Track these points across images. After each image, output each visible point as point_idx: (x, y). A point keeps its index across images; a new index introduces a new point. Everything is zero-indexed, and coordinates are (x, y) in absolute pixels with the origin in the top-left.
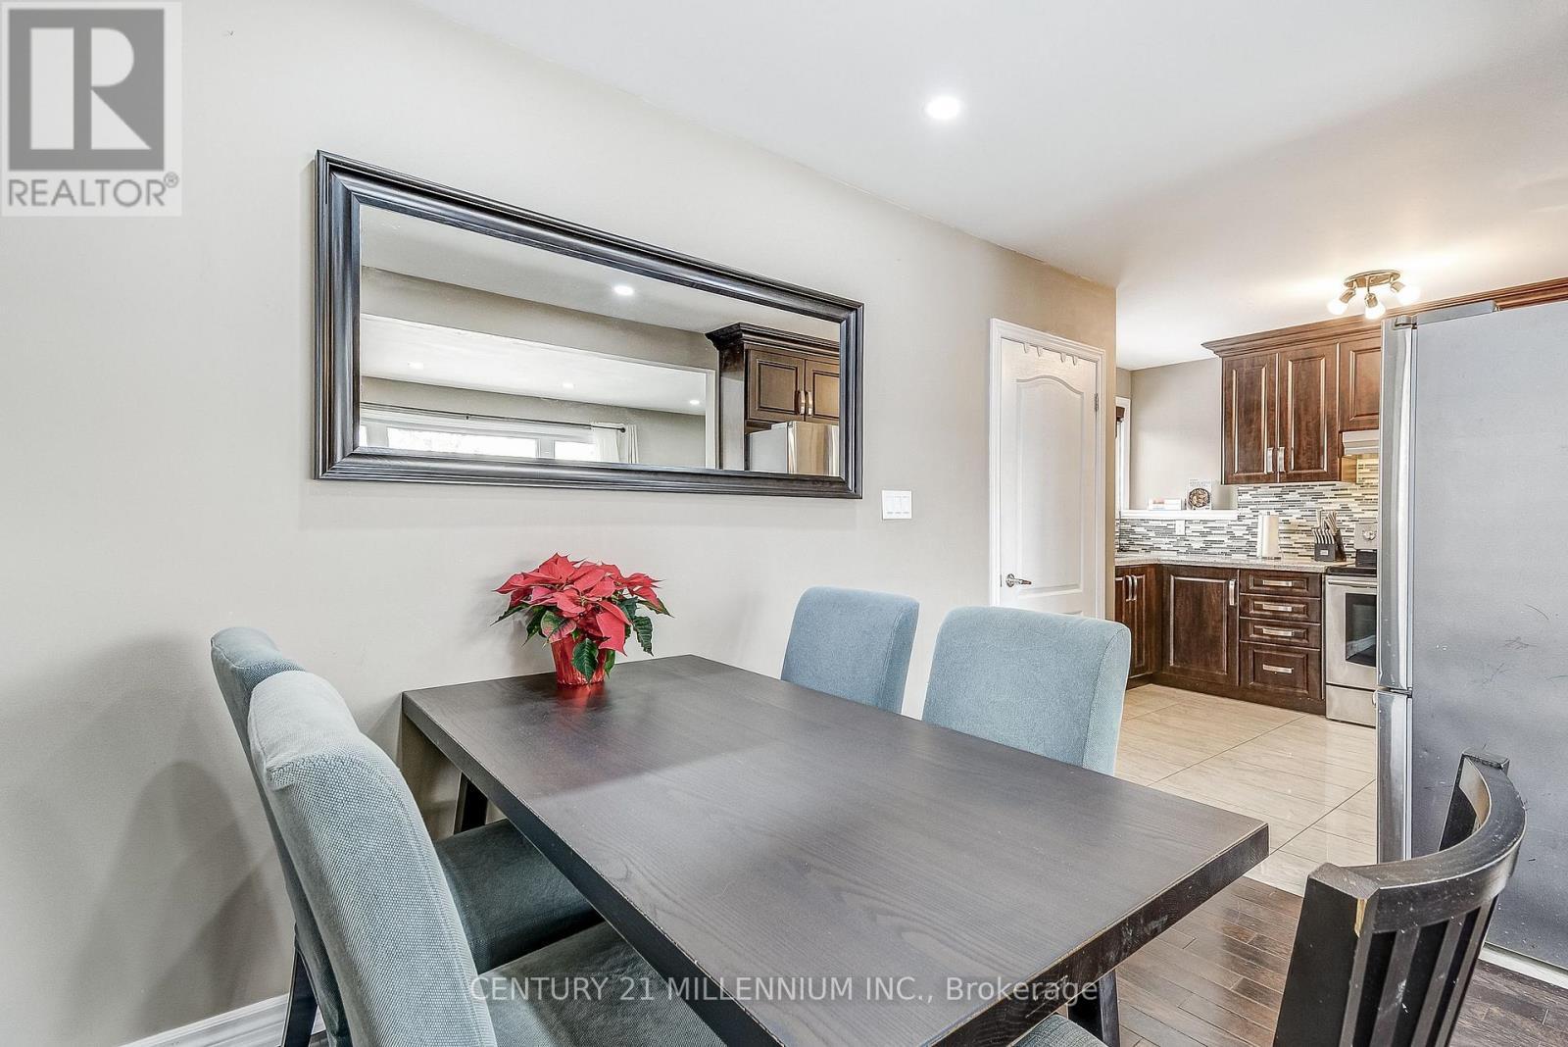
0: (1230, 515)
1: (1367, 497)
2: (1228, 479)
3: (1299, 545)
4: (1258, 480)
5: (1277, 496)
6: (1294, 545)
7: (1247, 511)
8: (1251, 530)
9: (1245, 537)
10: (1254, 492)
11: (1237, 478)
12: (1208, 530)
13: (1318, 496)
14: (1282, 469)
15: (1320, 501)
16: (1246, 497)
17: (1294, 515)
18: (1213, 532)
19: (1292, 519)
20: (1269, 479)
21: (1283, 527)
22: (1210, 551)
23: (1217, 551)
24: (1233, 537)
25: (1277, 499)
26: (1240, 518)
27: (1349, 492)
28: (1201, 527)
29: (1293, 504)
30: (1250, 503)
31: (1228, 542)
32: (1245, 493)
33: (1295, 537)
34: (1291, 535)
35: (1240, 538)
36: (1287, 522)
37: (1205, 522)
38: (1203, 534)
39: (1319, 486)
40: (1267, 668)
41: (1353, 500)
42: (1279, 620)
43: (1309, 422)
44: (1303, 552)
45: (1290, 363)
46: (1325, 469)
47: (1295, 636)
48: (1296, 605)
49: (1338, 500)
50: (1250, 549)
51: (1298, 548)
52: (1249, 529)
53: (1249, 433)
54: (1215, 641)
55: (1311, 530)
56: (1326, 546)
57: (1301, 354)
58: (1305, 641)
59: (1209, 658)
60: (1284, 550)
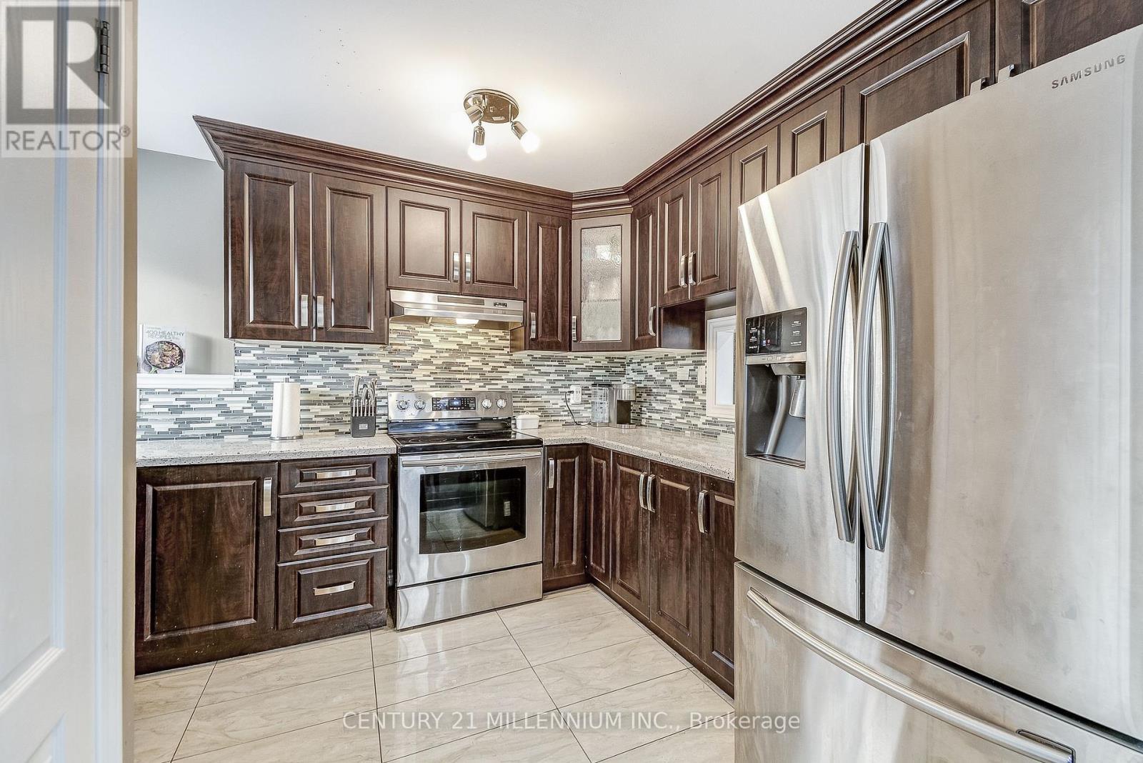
0: (221, 382)
1: (394, 364)
2: (238, 329)
3: (322, 419)
4: (285, 335)
5: (291, 357)
6: (314, 419)
7: (248, 377)
8: (261, 401)
9: (246, 411)
10: (260, 352)
11: (254, 330)
12: (184, 403)
13: (342, 361)
14: (321, 324)
15: (345, 366)
16: (247, 358)
17: (315, 382)
18: (192, 406)
19: (313, 387)
20: (302, 334)
21: (305, 397)
22: (186, 433)
23: (199, 433)
24: (227, 412)
25: (292, 362)
26: (238, 386)
27: (376, 358)
28: (171, 400)
29: (313, 369)
30: (253, 366)
31: (216, 417)
32: (252, 351)
33: (316, 409)
34: (310, 407)
35: (239, 414)
36: (306, 391)
37: (177, 392)
38: (173, 410)
39: (344, 349)
40: (318, 592)
41: (381, 366)
42: (336, 524)
43: (354, 270)
44: (326, 426)
45: (328, 192)
46: (372, 329)
47: (359, 538)
48: (360, 499)
49: (365, 366)
50: (256, 427)
51: (319, 422)
52: (252, 399)
53: (273, 269)
54: (234, 578)
55: (339, 400)
56: (365, 420)
57: (343, 185)
58: (370, 542)
59: (224, 606)
60: (304, 425)
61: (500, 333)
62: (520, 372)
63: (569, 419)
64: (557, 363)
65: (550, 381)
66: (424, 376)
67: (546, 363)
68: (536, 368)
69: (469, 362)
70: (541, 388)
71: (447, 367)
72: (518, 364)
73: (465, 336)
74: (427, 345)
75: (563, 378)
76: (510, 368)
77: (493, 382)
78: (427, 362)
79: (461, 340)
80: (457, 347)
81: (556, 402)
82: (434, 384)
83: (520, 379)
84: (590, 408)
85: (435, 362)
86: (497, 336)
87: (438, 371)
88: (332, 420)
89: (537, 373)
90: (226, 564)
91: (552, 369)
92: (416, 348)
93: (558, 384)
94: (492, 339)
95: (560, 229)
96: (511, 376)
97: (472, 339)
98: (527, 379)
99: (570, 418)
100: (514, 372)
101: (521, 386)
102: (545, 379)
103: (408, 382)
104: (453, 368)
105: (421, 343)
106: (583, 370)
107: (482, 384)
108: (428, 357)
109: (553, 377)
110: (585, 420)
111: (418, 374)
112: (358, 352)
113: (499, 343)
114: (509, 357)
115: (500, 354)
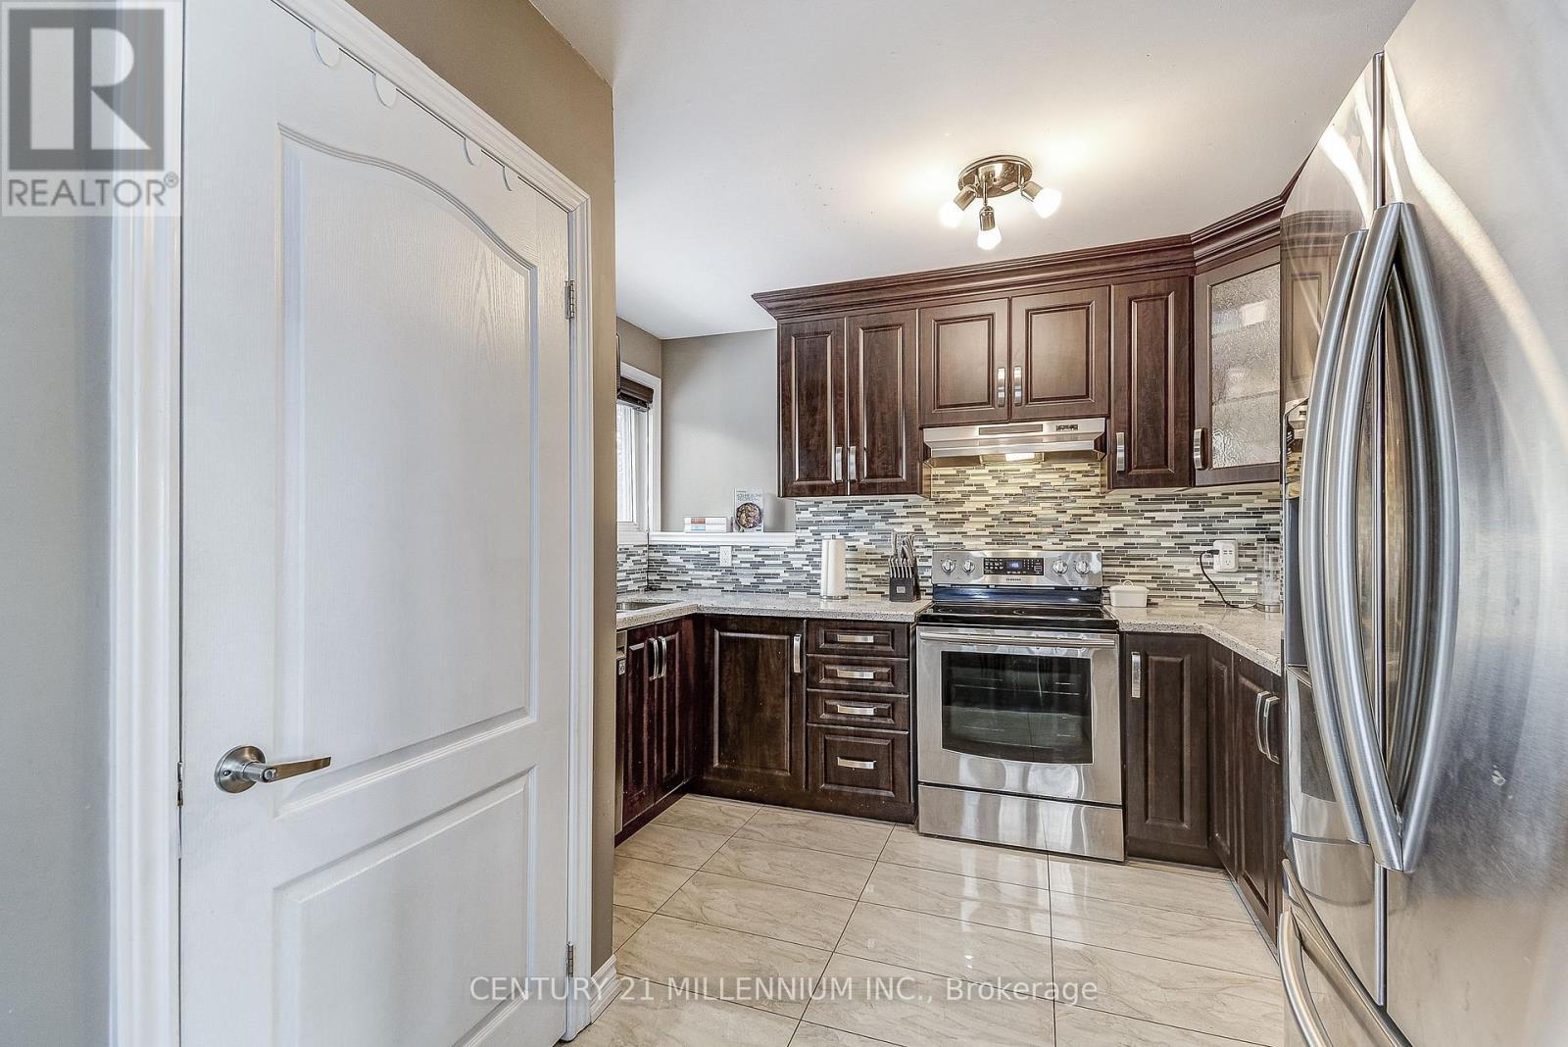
0: (786, 540)
1: (942, 516)
2: (788, 490)
3: (868, 579)
4: (823, 491)
5: (841, 513)
6: (862, 579)
7: (806, 534)
8: (813, 558)
9: (805, 569)
10: (815, 509)
11: (799, 488)
12: (760, 559)
13: (887, 515)
14: (853, 477)
15: (891, 520)
16: (806, 515)
17: (862, 539)
18: (766, 562)
19: (859, 544)
20: (837, 490)
21: (850, 555)
22: (762, 587)
23: (771, 588)
24: (790, 569)
25: (842, 518)
26: (799, 542)
27: (922, 510)
28: (751, 556)
29: (861, 525)
30: (810, 523)
31: (784, 575)
32: (804, 508)
33: (863, 568)
34: (858, 566)
35: (799, 571)
36: (854, 549)
37: (756, 549)
38: (755, 565)
39: (889, 502)
40: (841, 762)
41: (927, 519)
42: (856, 692)
43: (885, 413)
44: (872, 587)
45: (861, 331)
46: (904, 478)
47: (878, 714)
48: (879, 670)
49: (911, 520)
50: (811, 585)
51: (866, 582)
52: (810, 557)
53: (813, 425)
54: (774, 726)
55: (885, 558)
56: (903, 582)
57: (874, 321)
58: (890, 721)
59: (767, 752)
60: (851, 585)
61: (1085, 466)
62: (1118, 522)
63: (1214, 596)
64: (1186, 506)
65: (1175, 536)
66: (978, 530)
67: (1164, 507)
68: (1147, 515)
69: (1035, 510)
70: (1157, 546)
71: (1007, 518)
72: (1116, 510)
73: (1031, 476)
74: (981, 490)
75: (1200, 529)
76: (1100, 516)
77: (1073, 537)
78: (981, 512)
79: (1025, 481)
80: (1020, 491)
81: (1186, 567)
82: (989, 540)
83: (1119, 533)
84: (1255, 579)
85: (991, 511)
86: (1079, 472)
87: (996, 523)
88: (878, 581)
89: (1149, 522)
90: (768, 713)
91: (1178, 516)
92: (966, 495)
93: (1187, 539)
94: (1072, 476)
95: (1171, 297)
96: (1102, 528)
97: (1041, 478)
98: (1130, 531)
99: (1216, 594)
100: (1107, 523)
101: (1120, 542)
102: (1162, 532)
103: (958, 538)
104: (1016, 520)
105: (974, 488)
106: (1240, 515)
107: (1057, 540)
108: (982, 506)
109: (1177, 528)
110: (1246, 599)
111: (969, 528)
112: (903, 504)
113: (1082, 480)
114: (1099, 501)
115: (1086, 497)
